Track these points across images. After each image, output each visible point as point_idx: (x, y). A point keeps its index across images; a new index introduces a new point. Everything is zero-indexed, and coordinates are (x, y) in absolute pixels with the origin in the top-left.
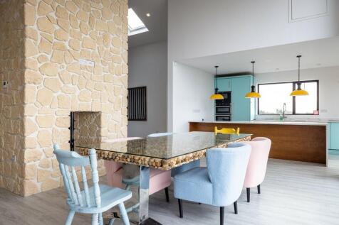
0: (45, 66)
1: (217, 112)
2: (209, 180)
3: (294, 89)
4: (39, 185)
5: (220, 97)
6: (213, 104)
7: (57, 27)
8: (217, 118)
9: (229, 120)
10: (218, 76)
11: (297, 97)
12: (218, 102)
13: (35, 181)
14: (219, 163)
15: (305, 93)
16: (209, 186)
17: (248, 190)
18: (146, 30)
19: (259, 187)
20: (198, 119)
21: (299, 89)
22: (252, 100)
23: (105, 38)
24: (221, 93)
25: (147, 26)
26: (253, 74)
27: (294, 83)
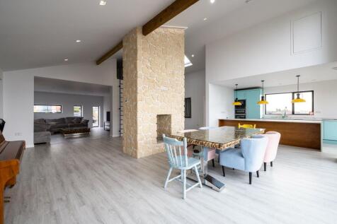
0: (146, 91)
1: (236, 113)
2: (242, 156)
3: (293, 98)
4: (143, 153)
5: (239, 104)
6: (234, 107)
7: (151, 71)
8: (236, 117)
9: (245, 118)
10: (237, 90)
11: (295, 104)
12: (236, 107)
13: (141, 151)
14: (249, 147)
15: (303, 101)
16: (242, 160)
17: (265, 164)
18: (191, 64)
19: (271, 163)
20: (224, 118)
21: (298, 98)
22: (261, 105)
23: (173, 73)
24: (239, 101)
25: (192, 62)
26: (263, 88)
27: (293, 93)
